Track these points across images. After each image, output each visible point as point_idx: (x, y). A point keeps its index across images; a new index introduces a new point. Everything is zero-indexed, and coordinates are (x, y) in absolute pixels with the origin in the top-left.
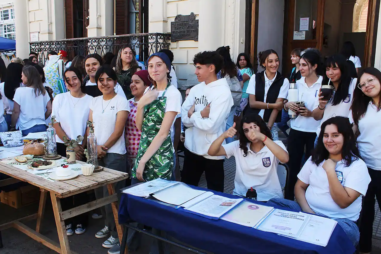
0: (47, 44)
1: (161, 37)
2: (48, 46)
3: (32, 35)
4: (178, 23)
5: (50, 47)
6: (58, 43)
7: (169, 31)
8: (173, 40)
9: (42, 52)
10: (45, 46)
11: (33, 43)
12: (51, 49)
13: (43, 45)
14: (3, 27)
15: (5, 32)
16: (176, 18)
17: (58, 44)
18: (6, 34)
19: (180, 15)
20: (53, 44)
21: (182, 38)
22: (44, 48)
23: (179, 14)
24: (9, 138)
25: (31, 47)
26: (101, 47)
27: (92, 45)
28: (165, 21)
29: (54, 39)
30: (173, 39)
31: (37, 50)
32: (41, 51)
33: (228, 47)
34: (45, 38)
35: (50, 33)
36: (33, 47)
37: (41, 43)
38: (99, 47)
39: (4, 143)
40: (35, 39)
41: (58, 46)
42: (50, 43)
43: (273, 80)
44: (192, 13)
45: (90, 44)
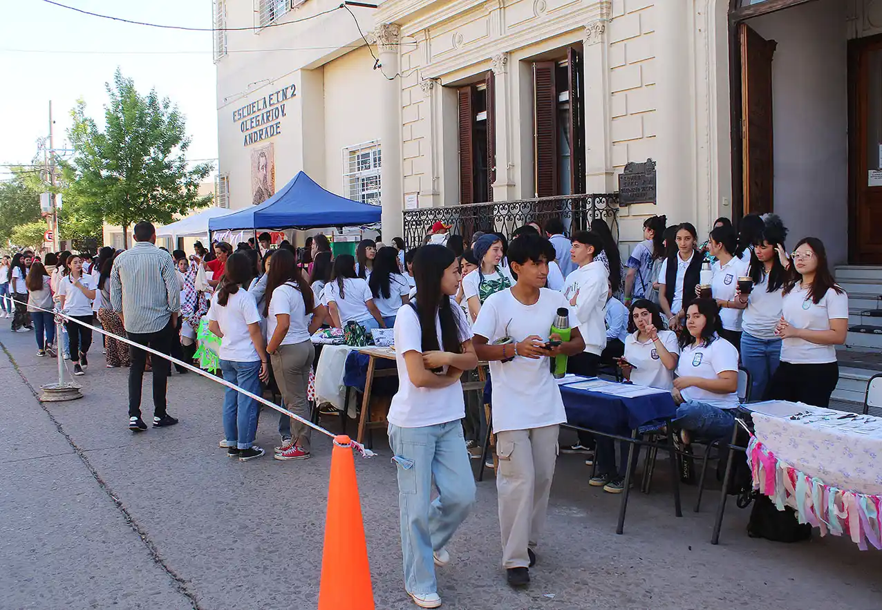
0: (431, 213)
1: (601, 200)
2: (431, 217)
3: (406, 196)
4: (629, 176)
5: (435, 218)
6: (447, 211)
7: (616, 188)
8: (623, 203)
9: (422, 226)
10: (427, 216)
11: (409, 213)
12: (435, 220)
13: (424, 214)
14: (360, 182)
15: (363, 190)
16: (627, 167)
17: (447, 213)
18: (363, 193)
19: (632, 163)
20: (439, 213)
21: (633, 200)
22: (425, 220)
23: (630, 161)
24: (382, 336)
25: (405, 218)
26: (512, 217)
27: (499, 214)
28: (609, 174)
29: (442, 205)
30: (623, 201)
31: (414, 223)
32: (420, 225)
33: (664, 216)
34: (427, 203)
35: (435, 194)
36: (409, 218)
37: (421, 212)
38: (509, 217)
39: (376, 341)
40: (412, 206)
41: (448, 216)
42: (436, 211)
43: (689, 261)
44: (649, 160)
45: (497, 211)
